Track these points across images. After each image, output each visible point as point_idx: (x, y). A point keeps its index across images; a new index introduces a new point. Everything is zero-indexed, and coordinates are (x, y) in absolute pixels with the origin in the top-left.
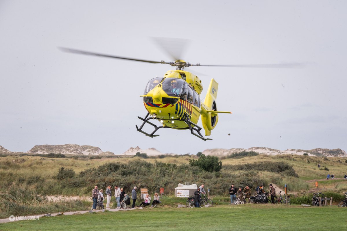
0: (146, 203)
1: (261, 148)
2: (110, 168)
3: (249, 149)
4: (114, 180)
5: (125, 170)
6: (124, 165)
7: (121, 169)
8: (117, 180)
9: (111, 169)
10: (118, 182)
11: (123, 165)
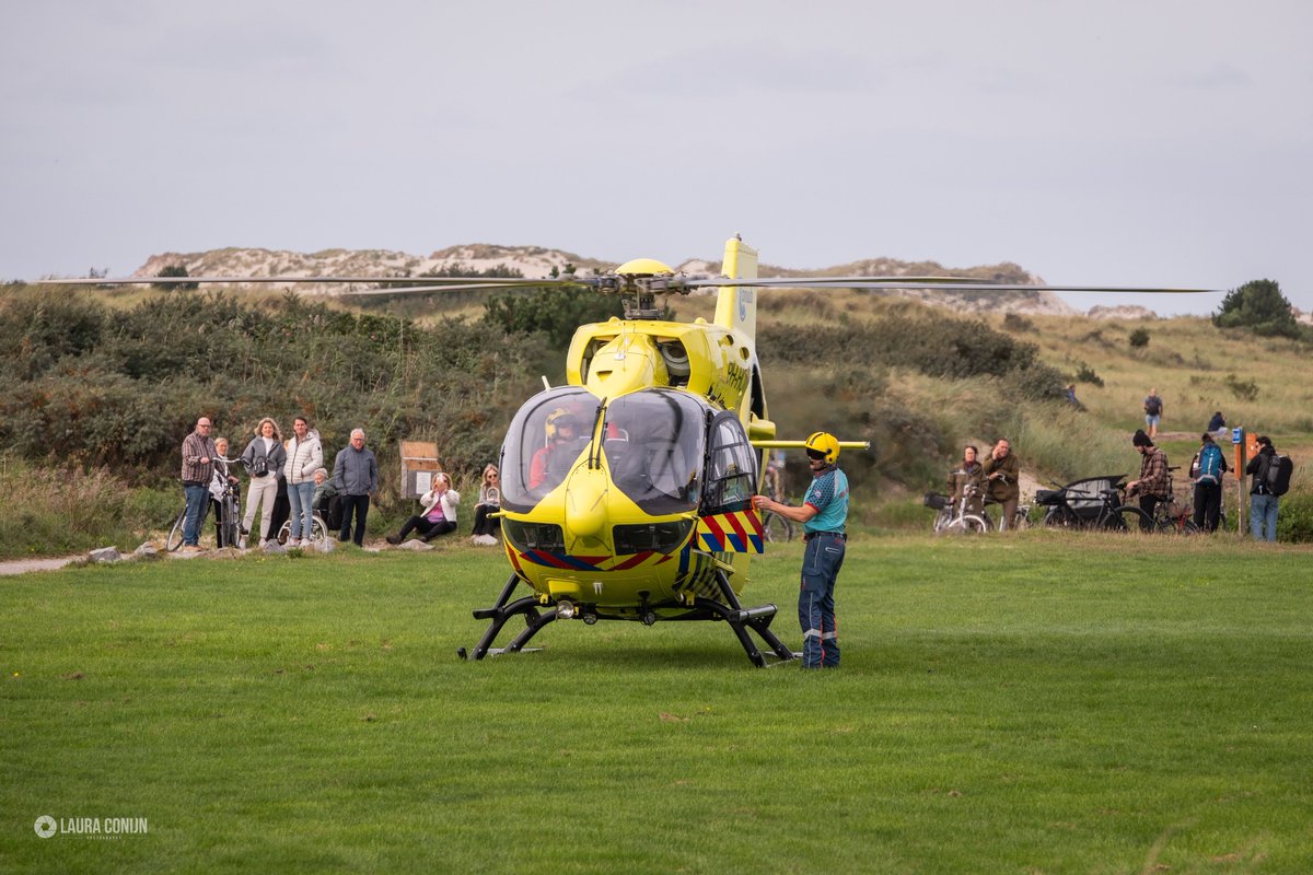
0: (431, 520)
1: (512, 249)
2: (45, 333)
3: (437, 255)
4: (97, 401)
5: (138, 345)
6: (125, 320)
7: (113, 343)
8: (114, 403)
9: (49, 340)
10: (121, 413)
11: (120, 320)
